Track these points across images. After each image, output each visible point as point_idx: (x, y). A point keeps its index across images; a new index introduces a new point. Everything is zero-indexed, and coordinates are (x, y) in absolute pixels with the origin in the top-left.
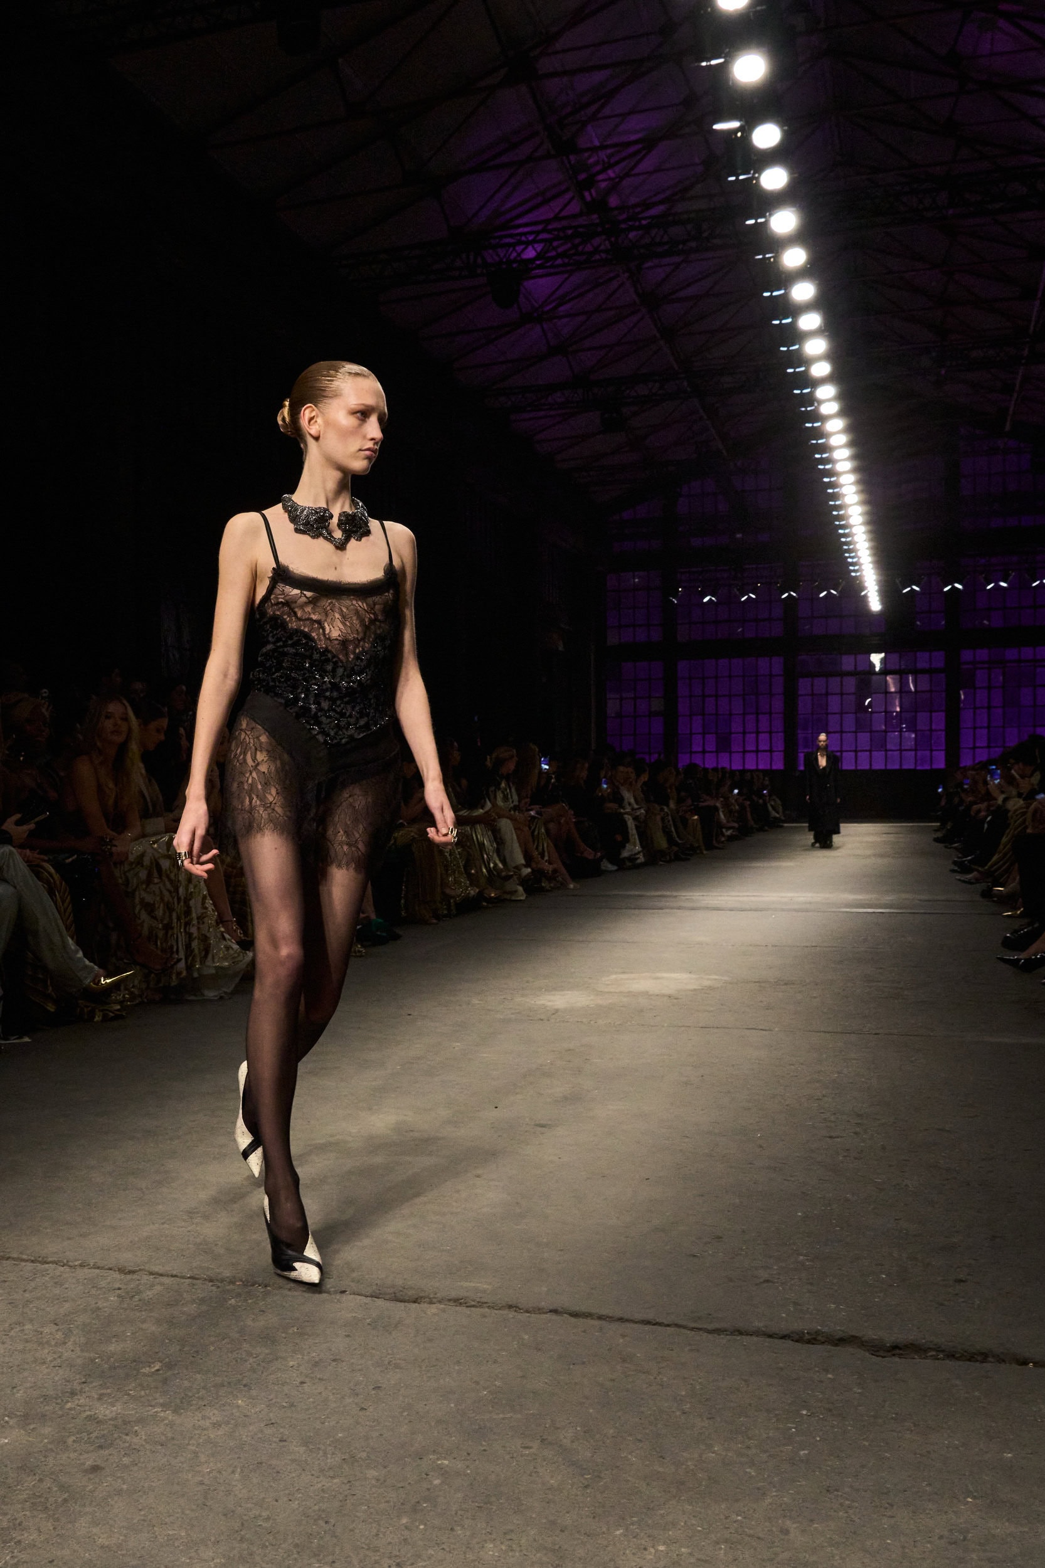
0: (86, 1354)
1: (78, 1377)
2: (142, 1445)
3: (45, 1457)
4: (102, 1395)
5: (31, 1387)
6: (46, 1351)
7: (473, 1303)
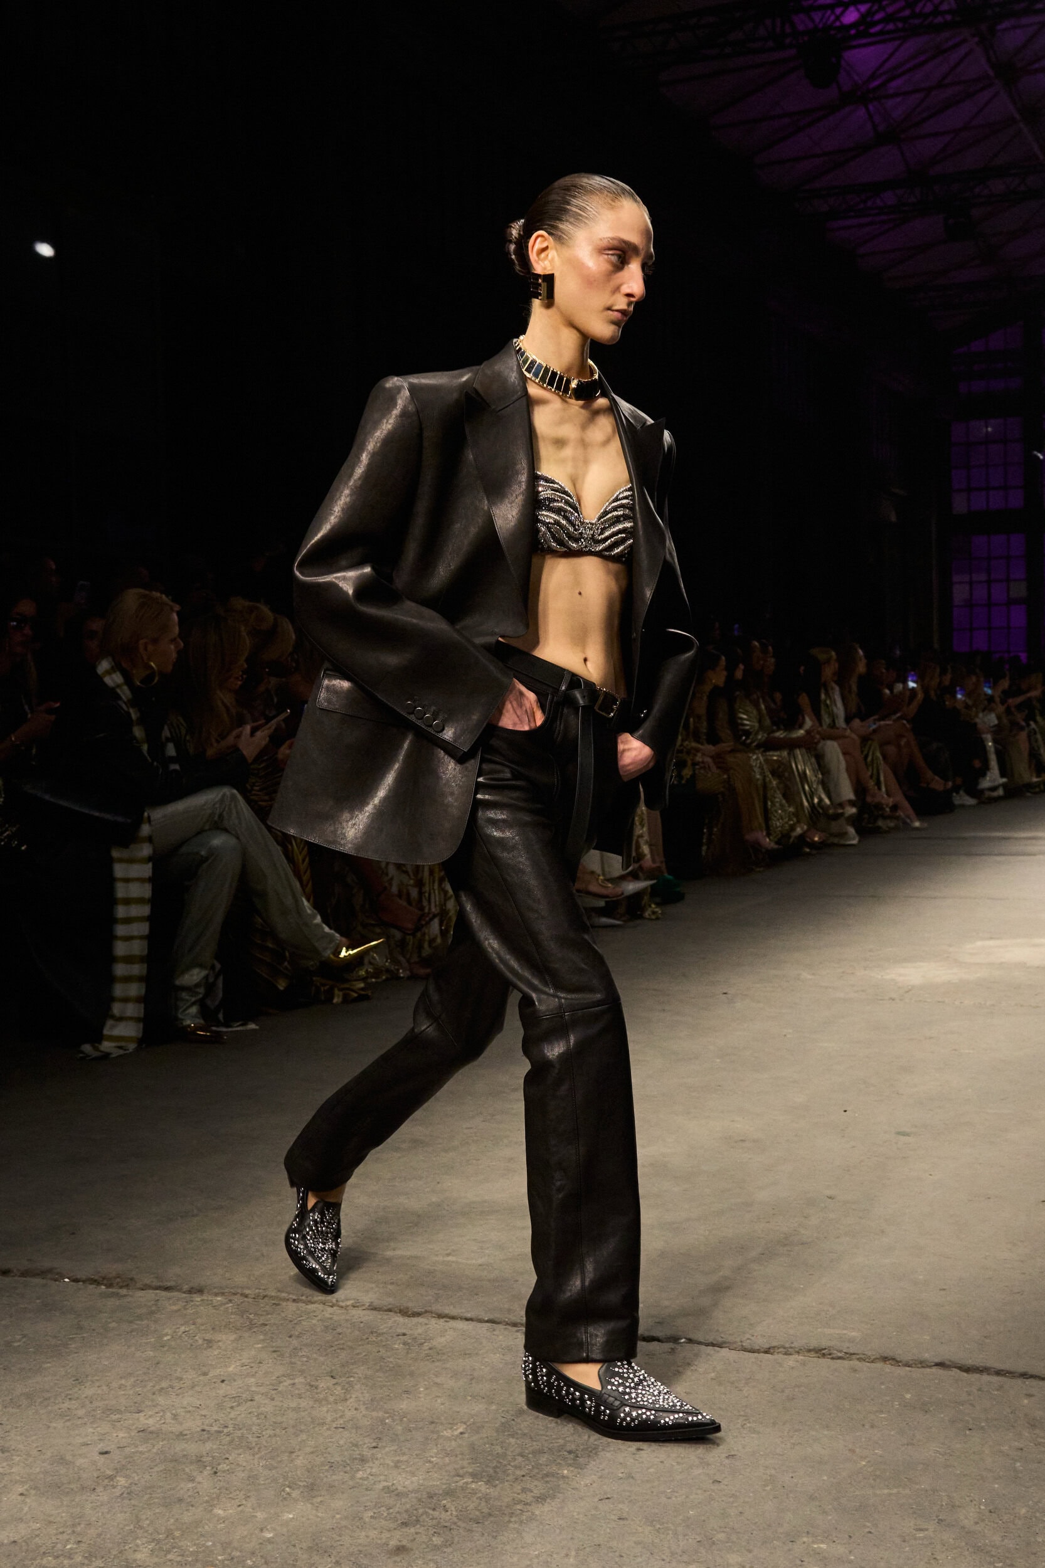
0: (374, 1414)
1: (367, 1440)
2: (455, 1523)
3: (340, 1535)
4: (398, 1461)
5: (312, 1453)
6: (325, 1409)
7: (840, 1355)
